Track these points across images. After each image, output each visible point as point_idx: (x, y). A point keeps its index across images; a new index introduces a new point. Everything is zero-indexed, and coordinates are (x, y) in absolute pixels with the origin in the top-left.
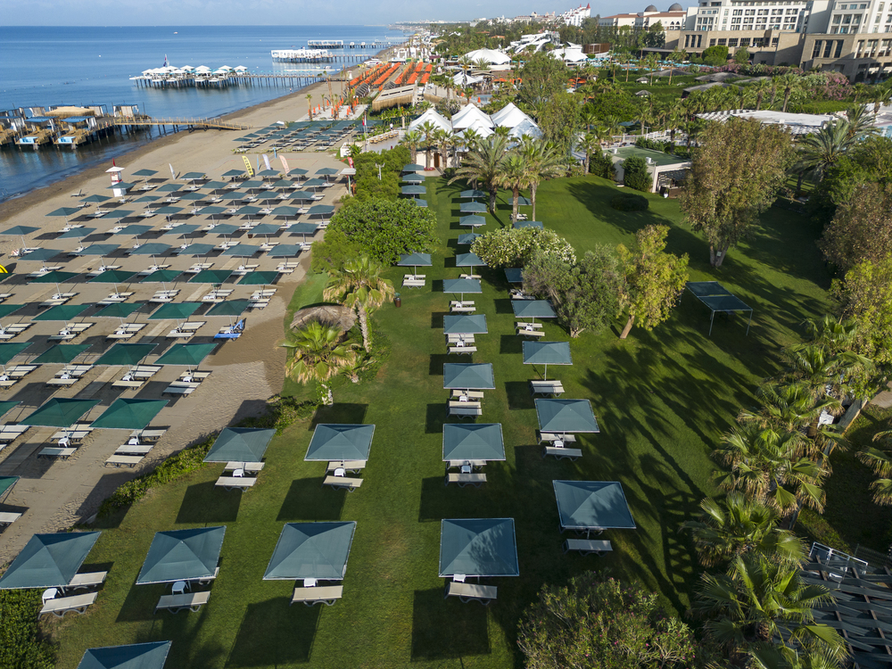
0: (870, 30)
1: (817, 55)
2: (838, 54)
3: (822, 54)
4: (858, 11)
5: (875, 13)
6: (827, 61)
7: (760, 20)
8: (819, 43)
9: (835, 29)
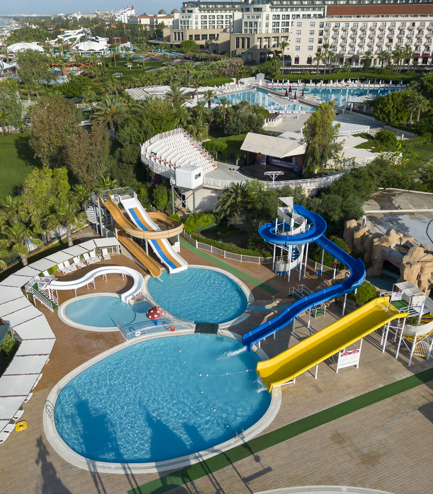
0: (264, 32)
1: (238, 47)
2: (248, 46)
3: (240, 46)
4: (255, 20)
5: (264, 22)
6: (244, 51)
7: (211, 22)
8: (238, 39)
9: (246, 30)
